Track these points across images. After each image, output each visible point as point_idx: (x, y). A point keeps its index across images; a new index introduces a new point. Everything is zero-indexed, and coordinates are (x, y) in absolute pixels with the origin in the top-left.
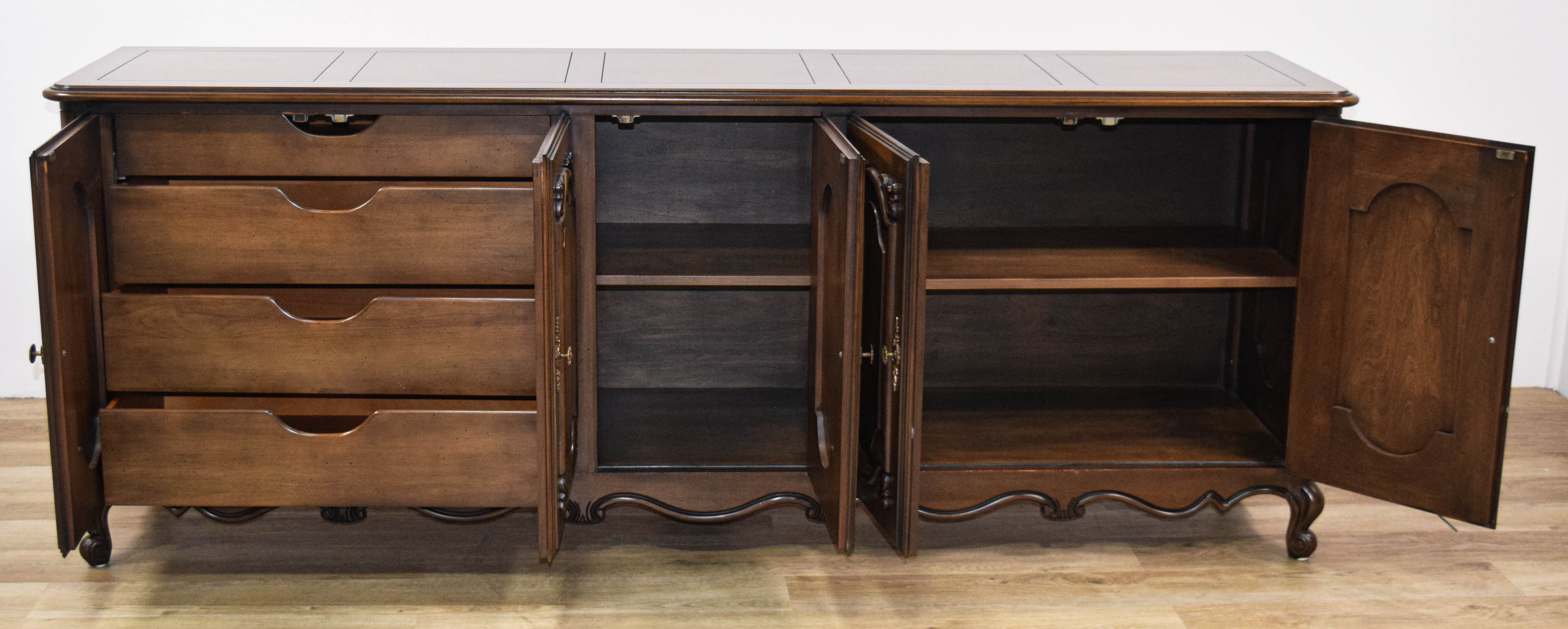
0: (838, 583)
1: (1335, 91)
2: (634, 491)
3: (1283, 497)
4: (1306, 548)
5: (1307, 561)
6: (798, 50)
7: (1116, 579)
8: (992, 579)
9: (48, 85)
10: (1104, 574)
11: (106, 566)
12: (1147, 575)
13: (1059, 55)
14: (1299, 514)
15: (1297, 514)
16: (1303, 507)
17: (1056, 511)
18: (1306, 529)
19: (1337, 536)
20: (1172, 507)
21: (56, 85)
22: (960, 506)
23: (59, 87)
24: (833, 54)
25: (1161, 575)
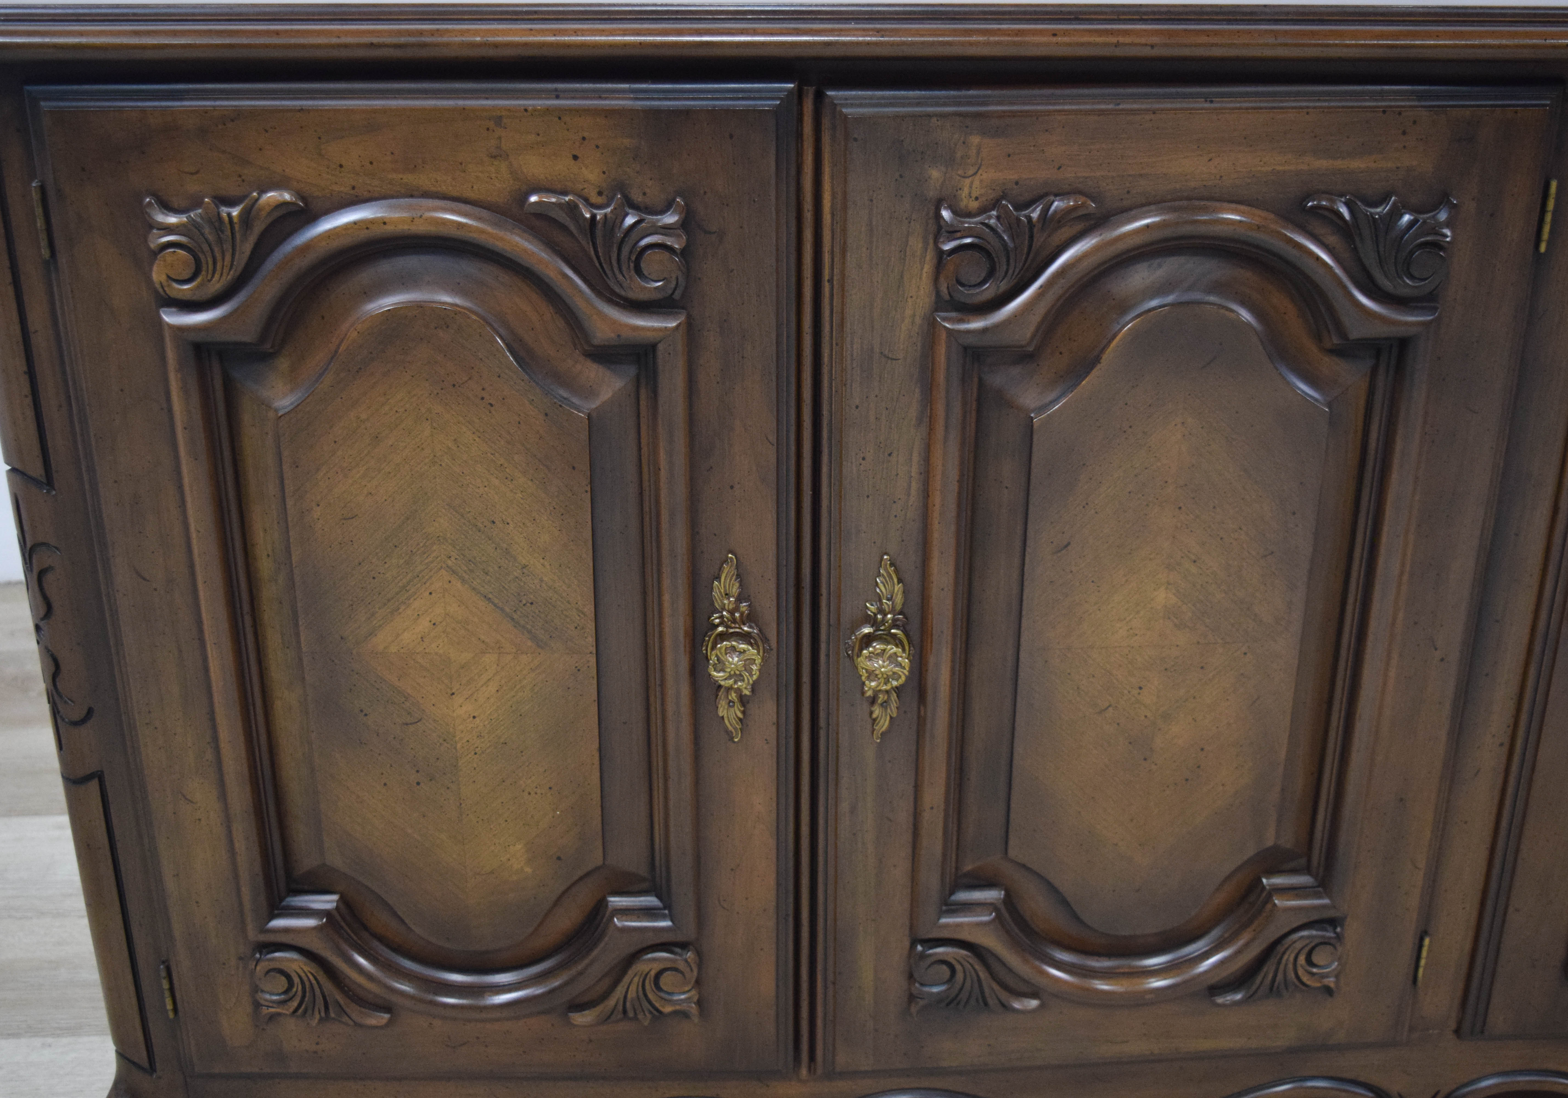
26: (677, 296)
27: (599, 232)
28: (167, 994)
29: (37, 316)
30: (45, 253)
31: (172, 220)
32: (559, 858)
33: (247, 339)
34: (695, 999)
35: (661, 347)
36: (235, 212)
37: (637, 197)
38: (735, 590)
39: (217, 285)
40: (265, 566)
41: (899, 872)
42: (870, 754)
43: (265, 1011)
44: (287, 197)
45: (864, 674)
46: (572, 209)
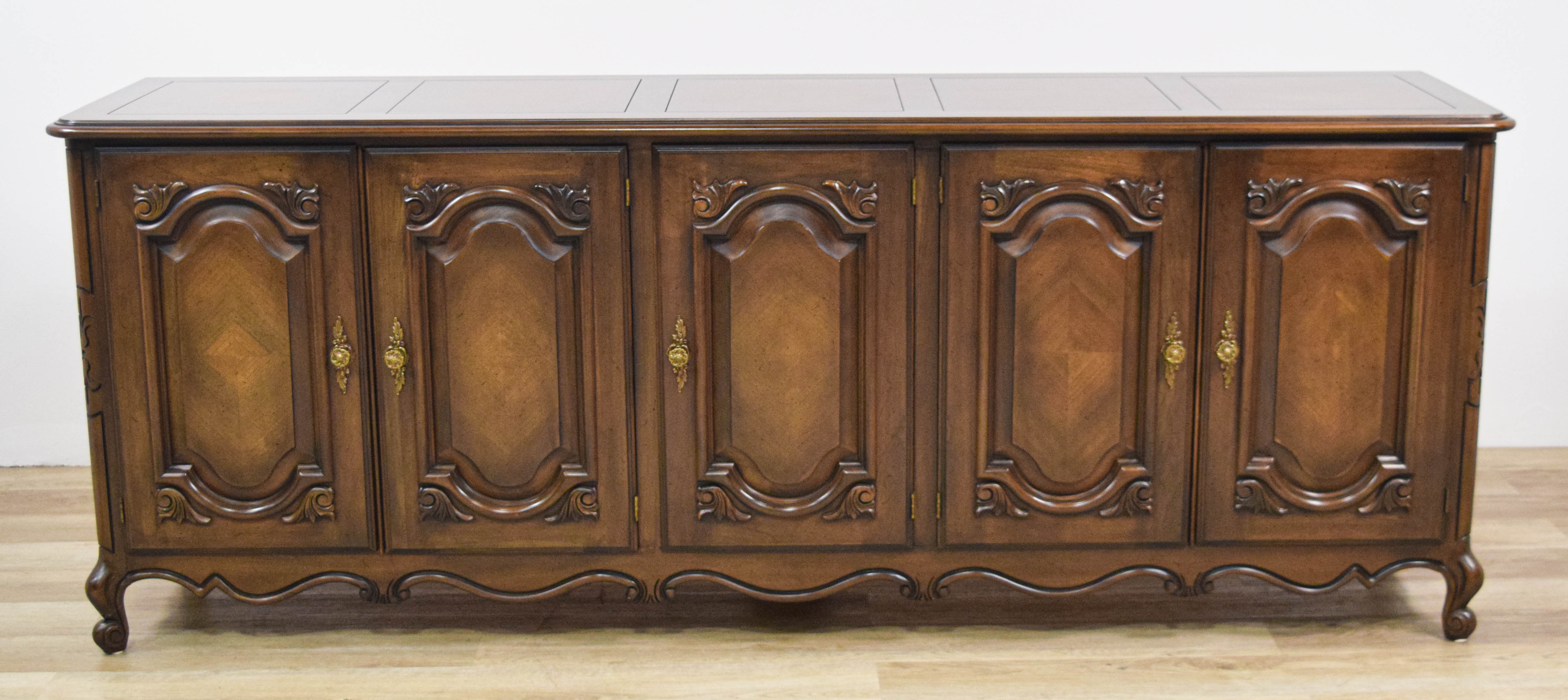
0: (935, 670)
1: (1487, 115)
2: (708, 568)
3: (1439, 570)
4: (1464, 629)
5: (1465, 643)
6: (892, 75)
7: (1249, 664)
8: (1109, 665)
9: (52, 120)
10: (1233, 658)
11: (123, 654)
12: (1284, 660)
13: (1184, 77)
14: (1456, 591)
15: (1454, 590)
16: (1460, 583)
17: (1180, 587)
18: (1464, 606)
19: (1502, 614)
20: (1312, 584)
21: (61, 120)
22: (1073, 583)
23: (64, 123)
24: (931, 78)
25: (1299, 659)
26: (316, 218)
27: (288, 195)
28: (122, 511)
29: (93, 227)
30: (97, 205)
31: (143, 192)
32: (277, 444)
33: (167, 234)
34: (333, 510)
35: (310, 237)
36: (164, 189)
37: (302, 184)
38: (341, 330)
39: (157, 214)
40: (169, 323)
41: (411, 454)
42: (396, 400)
43: (161, 515)
44: (182, 184)
45: (387, 362)
46: (279, 187)
